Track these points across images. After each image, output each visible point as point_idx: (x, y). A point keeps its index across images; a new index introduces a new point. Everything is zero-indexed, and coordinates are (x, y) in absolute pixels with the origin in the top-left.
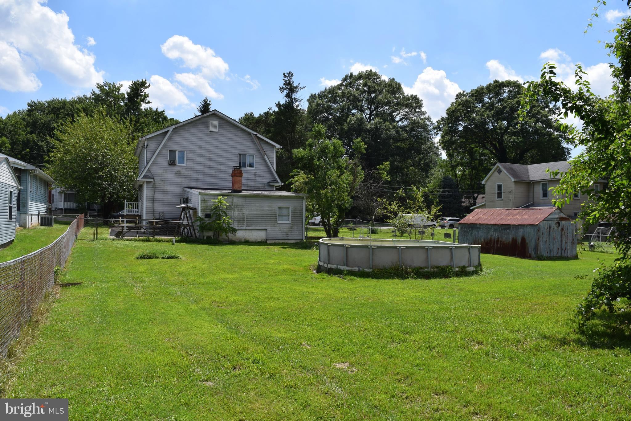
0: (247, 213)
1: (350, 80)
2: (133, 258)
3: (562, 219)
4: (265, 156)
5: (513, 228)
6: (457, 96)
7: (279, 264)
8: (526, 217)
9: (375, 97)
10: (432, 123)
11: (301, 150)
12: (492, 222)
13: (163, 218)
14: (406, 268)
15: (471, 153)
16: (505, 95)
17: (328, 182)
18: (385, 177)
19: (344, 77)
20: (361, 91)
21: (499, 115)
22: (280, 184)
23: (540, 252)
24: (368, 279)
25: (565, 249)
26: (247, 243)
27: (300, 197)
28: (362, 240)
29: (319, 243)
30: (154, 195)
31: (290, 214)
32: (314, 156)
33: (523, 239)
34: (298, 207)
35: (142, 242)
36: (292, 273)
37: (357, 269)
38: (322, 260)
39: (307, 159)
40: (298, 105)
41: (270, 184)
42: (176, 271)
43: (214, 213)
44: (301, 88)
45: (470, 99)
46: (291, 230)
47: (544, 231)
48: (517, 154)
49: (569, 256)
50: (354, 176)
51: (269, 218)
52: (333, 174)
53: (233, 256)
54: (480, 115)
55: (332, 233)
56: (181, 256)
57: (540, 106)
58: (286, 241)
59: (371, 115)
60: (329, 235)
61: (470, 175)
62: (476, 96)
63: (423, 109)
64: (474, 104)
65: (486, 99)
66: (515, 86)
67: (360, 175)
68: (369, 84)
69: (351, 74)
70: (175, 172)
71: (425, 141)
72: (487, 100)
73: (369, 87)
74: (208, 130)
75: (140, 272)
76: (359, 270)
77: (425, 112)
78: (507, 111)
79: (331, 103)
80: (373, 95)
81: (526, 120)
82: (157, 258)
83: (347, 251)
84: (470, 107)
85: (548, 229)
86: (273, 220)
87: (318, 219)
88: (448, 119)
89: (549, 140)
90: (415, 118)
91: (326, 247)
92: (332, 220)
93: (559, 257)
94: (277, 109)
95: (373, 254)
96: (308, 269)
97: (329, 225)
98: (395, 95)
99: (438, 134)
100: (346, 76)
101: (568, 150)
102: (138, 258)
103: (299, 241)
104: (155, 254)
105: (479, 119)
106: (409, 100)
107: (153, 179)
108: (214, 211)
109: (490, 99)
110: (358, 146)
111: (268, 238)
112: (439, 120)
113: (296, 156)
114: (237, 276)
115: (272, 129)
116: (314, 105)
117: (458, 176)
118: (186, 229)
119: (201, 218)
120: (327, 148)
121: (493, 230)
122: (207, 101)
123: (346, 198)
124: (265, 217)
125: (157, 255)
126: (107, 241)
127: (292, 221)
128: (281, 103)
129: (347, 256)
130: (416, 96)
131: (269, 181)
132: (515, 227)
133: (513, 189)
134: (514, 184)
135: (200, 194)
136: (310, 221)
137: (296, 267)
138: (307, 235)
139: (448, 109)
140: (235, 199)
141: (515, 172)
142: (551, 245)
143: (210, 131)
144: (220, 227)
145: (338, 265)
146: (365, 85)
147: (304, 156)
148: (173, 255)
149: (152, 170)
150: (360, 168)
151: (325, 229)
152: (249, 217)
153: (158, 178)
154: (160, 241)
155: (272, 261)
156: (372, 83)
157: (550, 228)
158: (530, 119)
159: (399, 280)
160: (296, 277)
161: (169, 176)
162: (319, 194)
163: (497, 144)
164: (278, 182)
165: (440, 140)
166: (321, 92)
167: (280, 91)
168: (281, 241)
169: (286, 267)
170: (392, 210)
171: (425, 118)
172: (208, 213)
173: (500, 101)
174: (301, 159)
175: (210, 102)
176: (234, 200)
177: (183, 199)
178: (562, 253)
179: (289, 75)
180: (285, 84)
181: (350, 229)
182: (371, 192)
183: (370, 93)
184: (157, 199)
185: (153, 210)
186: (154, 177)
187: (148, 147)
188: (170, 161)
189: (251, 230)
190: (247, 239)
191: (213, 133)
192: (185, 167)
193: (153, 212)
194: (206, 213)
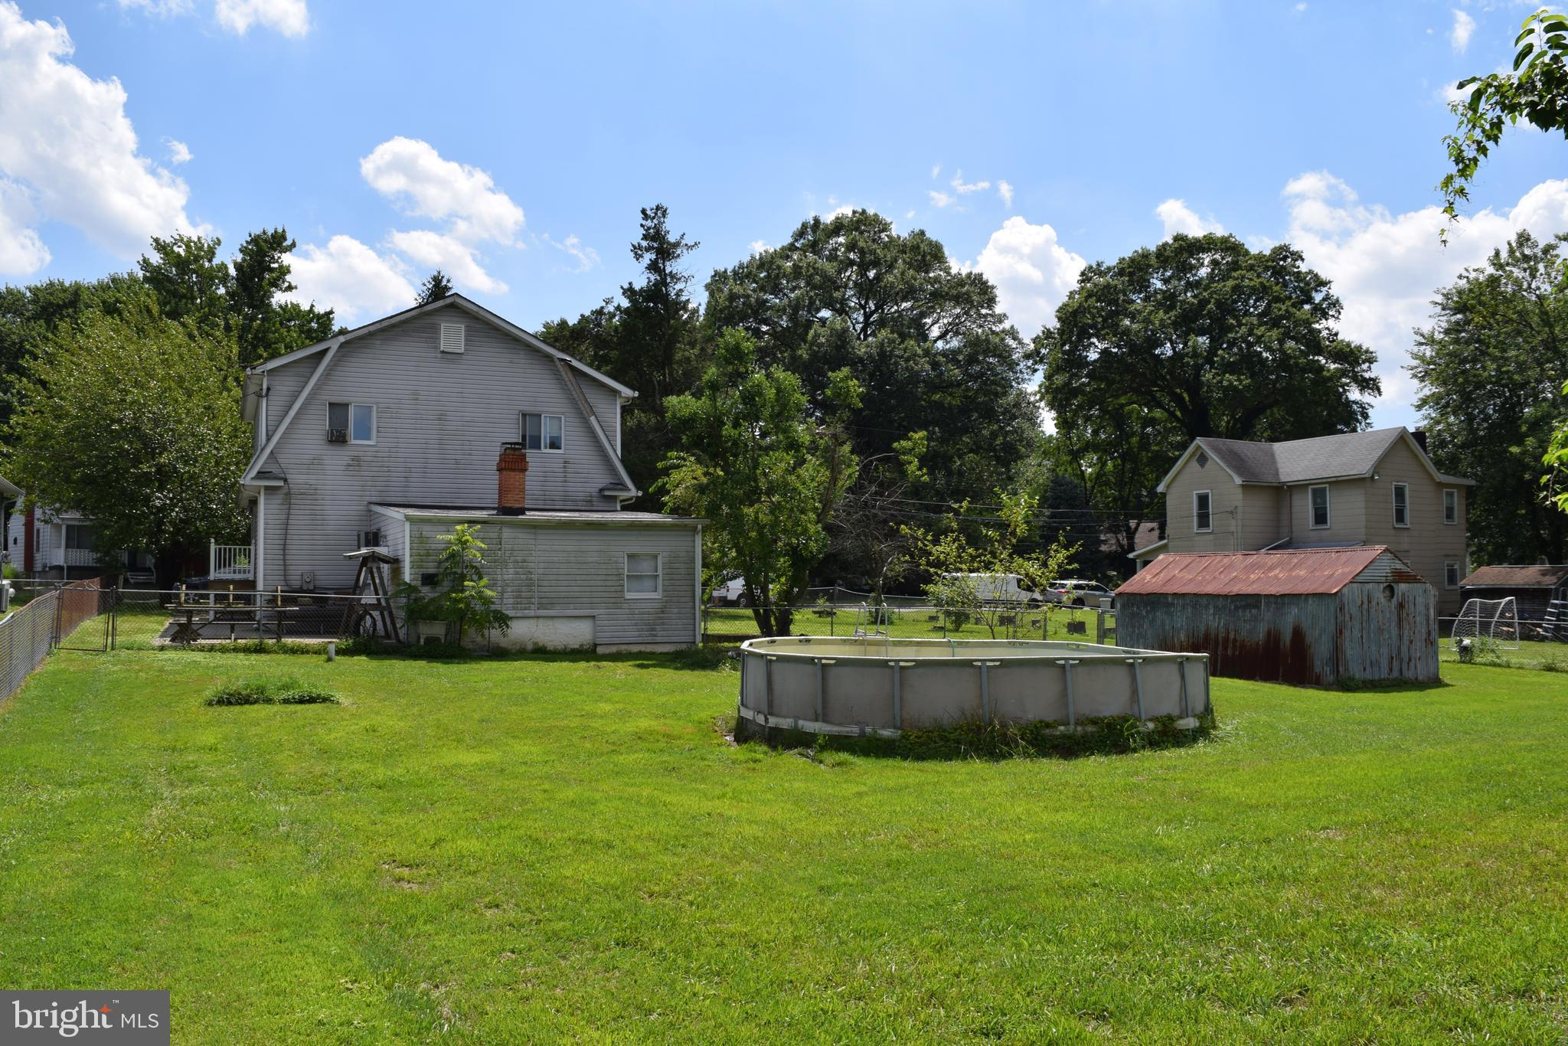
0: (541, 571)
1: (814, 235)
2: (194, 702)
3: (1400, 577)
4: (593, 419)
5: (1268, 604)
6: (1083, 274)
7: (624, 715)
8: (1302, 573)
9: (878, 277)
10: (1020, 343)
11: (687, 397)
12: (1210, 589)
13: (311, 587)
14: (1003, 725)
15: (1118, 419)
16: (1204, 272)
17: (763, 485)
18: (914, 472)
19: (799, 226)
20: (841, 262)
21: (1187, 322)
22: (633, 492)
23: (1346, 670)
24: (891, 762)
25: (1410, 660)
26: (541, 653)
27: (686, 525)
28: (862, 643)
29: (740, 653)
30: (286, 525)
31: (660, 572)
32: (724, 414)
33: (1298, 634)
34: (682, 554)
35: (241, 656)
36: (662, 745)
37: (854, 730)
38: (751, 704)
39: (704, 422)
40: (681, 290)
41: (607, 493)
42: (312, 744)
43: (447, 573)
44: (689, 247)
45: (1116, 282)
46: (661, 618)
47: (1354, 611)
48: (1236, 421)
49: (1420, 678)
50: (832, 471)
51: (600, 583)
52: (777, 465)
53: (495, 692)
54: (1143, 322)
55: (773, 622)
56: (339, 696)
57: (1290, 298)
58: (649, 648)
59: (867, 324)
60: (766, 631)
61: (1119, 472)
62: (1131, 274)
63: (998, 309)
64: (1125, 295)
65: (1155, 281)
66: (1227, 249)
67: (849, 466)
68: (861, 244)
69: (817, 221)
70: (345, 463)
71: (1004, 387)
72: (1159, 285)
73: (862, 252)
74: (437, 348)
75: (200, 749)
76: (863, 734)
77: (1005, 315)
78: (1209, 312)
79: (766, 292)
80: (872, 274)
81: (1259, 334)
82: (269, 701)
83: (824, 679)
84: (1115, 302)
85: (1365, 606)
86: (613, 589)
87: (736, 587)
88: (1061, 332)
89: (1314, 382)
90: (980, 331)
91: (762, 663)
92: (774, 589)
93: (1395, 680)
94: (625, 303)
95: (902, 685)
96: (707, 729)
97: (767, 602)
98: (927, 272)
99: (1035, 371)
100: (804, 226)
101: (1364, 408)
102: (210, 704)
103: (684, 647)
104: (261, 690)
105: (1139, 331)
106: (963, 286)
107: (285, 480)
108: (446, 565)
109: (1166, 281)
110: (840, 388)
111: (598, 640)
112: (1038, 337)
113: (674, 416)
114: (494, 756)
115: (614, 354)
116: (722, 298)
117: (1087, 476)
118: (368, 618)
119: (409, 585)
120: (760, 394)
121: (1211, 611)
122: (441, 281)
123: (812, 528)
124: (592, 583)
125: (270, 692)
126: (141, 653)
127: (664, 591)
128: (637, 287)
129: (824, 691)
130: (981, 275)
131: (601, 486)
132: (1272, 600)
133: (1239, 503)
134: (1240, 490)
135: (408, 518)
136: (715, 594)
137: (675, 726)
138: (705, 629)
139: (1061, 308)
140: (507, 533)
141: (1243, 460)
142: (1374, 648)
143: (443, 352)
144: (464, 610)
145: (797, 718)
146: (851, 247)
147: (695, 414)
148: (315, 692)
149: (281, 456)
150: (847, 448)
151: (757, 613)
152: (545, 583)
153: (297, 478)
154: (293, 651)
155: (607, 707)
156: (870, 243)
157: (1369, 602)
158: (1269, 330)
159: (987, 765)
160: (671, 759)
161: (329, 472)
162: (738, 518)
163: (1185, 395)
164: (627, 489)
165: (1040, 386)
166: (741, 266)
167: (632, 255)
168: (635, 649)
169: (644, 724)
170: (942, 557)
171: (1003, 331)
172: (432, 571)
173: (1190, 285)
174: (688, 423)
175: (448, 281)
176: (505, 535)
177: (367, 534)
178: (1401, 671)
179: (656, 214)
180: (645, 237)
181: (820, 614)
182: (875, 516)
183: (863, 268)
184: (295, 537)
185: (285, 565)
186: (288, 476)
187: (271, 393)
188: (332, 433)
189: (552, 617)
190: (541, 644)
191: (449, 356)
192: (374, 449)
193: (285, 570)
194: (424, 571)
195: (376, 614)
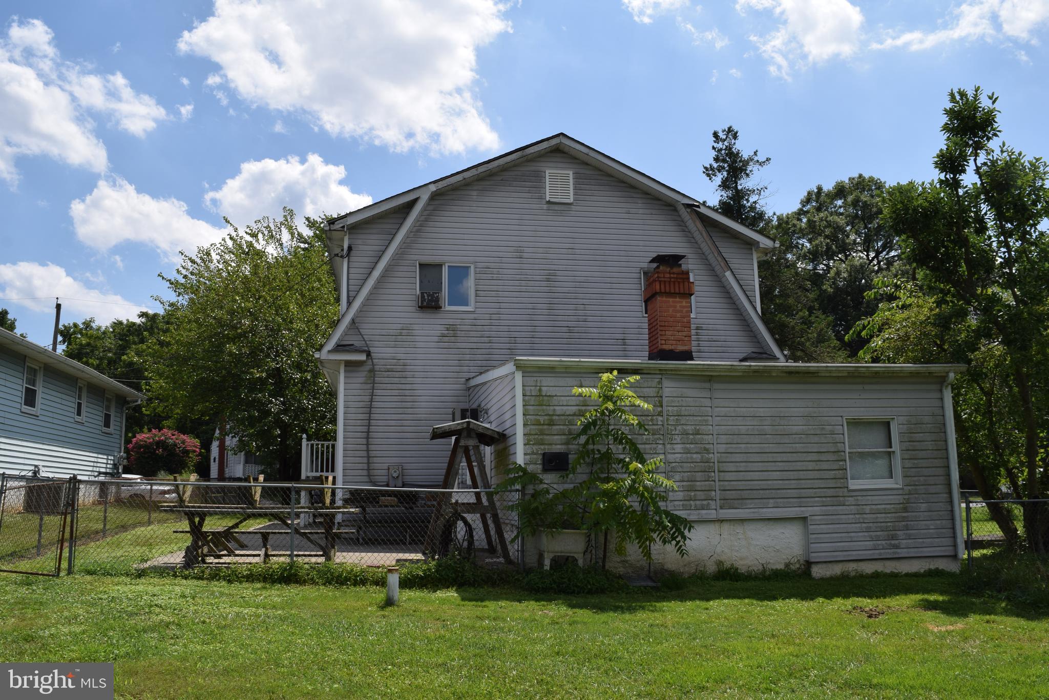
0: (722, 448)
1: (818, 201)
4: (727, 274)
13: (400, 484)
19: (806, 194)
27: (931, 374)
30: (370, 409)
31: (896, 448)
34: (926, 419)
40: (755, 202)
43: (584, 453)
44: (761, 164)
46: (904, 519)
51: (811, 466)
58: (889, 567)
70: (438, 333)
74: (541, 198)
86: (832, 474)
100: (809, 192)
103: (943, 562)
107: (369, 354)
108: (583, 439)
111: (814, 557)
118: (460, 524)
119: (524, 471)
124: (799, 466)
127: (905, 476)
131: (742, 356)
135: (520, 368)
138: (969, 533)
140: (670, 388)
143: (549, 202)
144: (616, 511)
149: (364, 325)
152: (731, 467)
153: (383, 352)
161: (420, 345)
164: (774, 358)
167: (704, 176)
168: (868, 568)
172: (558, 448)
176: (666, 392)
177: (463, 410)
179: (727, 136)
180: (716, 159)
184: (380, 423)
185: (368, 457)
186: (372, 349)
187: (353, 253)
188: (423, 296)
189: (742, 521)
190: (727, 565)
191: (556, 207)
192: (472, 316)
193: (368, 463)
194: (547, 449)
195: (474, 519)
